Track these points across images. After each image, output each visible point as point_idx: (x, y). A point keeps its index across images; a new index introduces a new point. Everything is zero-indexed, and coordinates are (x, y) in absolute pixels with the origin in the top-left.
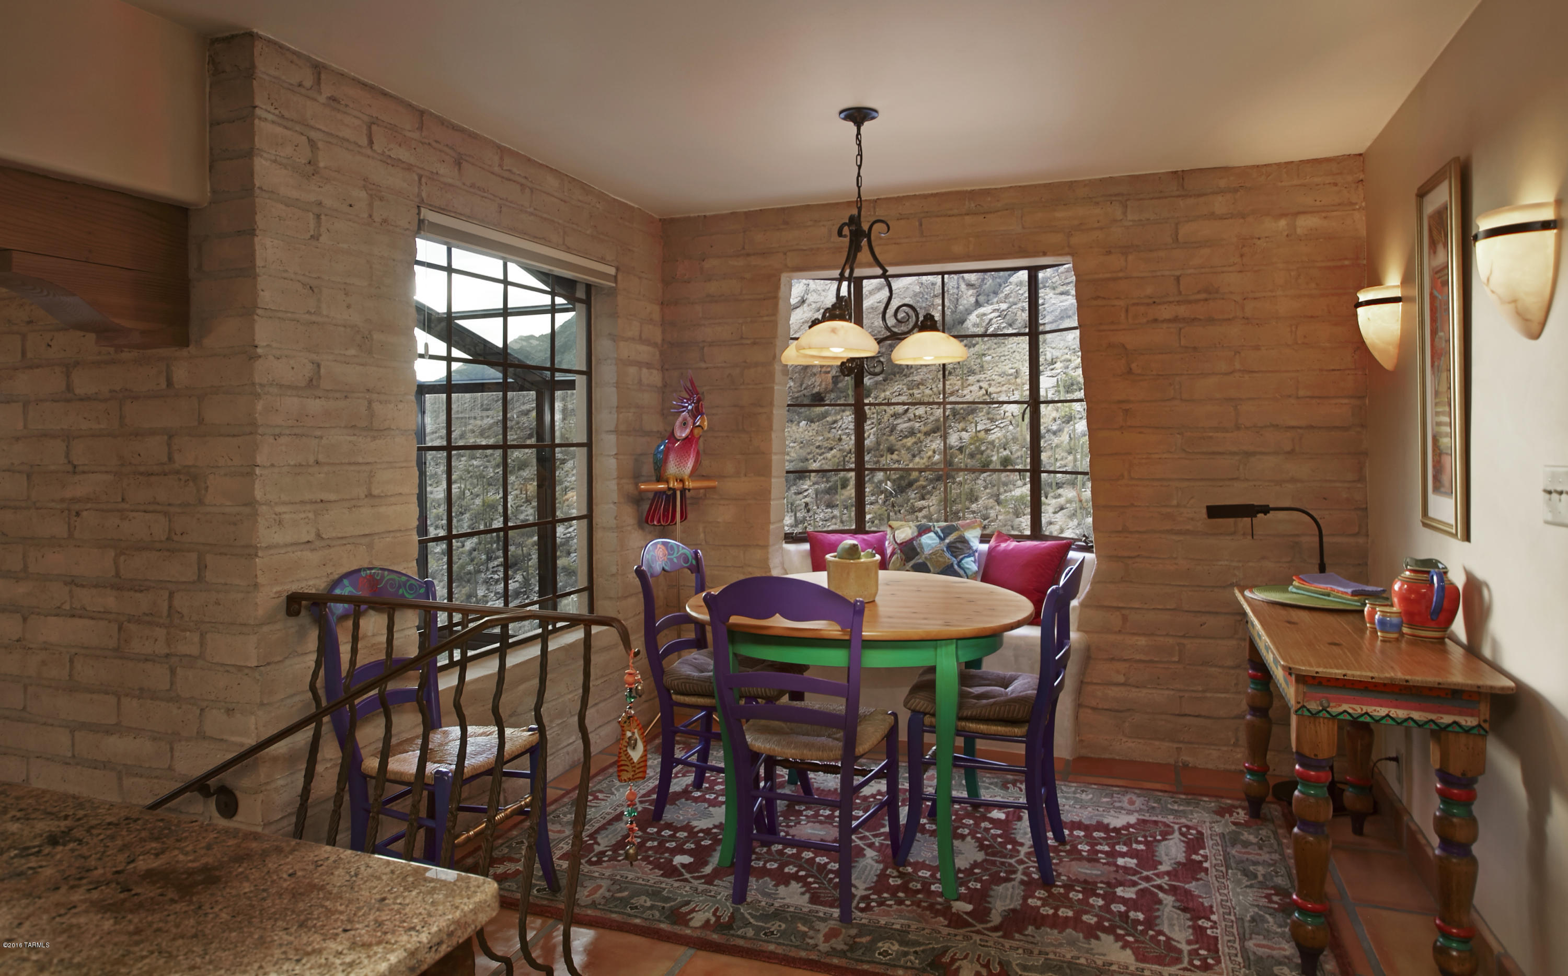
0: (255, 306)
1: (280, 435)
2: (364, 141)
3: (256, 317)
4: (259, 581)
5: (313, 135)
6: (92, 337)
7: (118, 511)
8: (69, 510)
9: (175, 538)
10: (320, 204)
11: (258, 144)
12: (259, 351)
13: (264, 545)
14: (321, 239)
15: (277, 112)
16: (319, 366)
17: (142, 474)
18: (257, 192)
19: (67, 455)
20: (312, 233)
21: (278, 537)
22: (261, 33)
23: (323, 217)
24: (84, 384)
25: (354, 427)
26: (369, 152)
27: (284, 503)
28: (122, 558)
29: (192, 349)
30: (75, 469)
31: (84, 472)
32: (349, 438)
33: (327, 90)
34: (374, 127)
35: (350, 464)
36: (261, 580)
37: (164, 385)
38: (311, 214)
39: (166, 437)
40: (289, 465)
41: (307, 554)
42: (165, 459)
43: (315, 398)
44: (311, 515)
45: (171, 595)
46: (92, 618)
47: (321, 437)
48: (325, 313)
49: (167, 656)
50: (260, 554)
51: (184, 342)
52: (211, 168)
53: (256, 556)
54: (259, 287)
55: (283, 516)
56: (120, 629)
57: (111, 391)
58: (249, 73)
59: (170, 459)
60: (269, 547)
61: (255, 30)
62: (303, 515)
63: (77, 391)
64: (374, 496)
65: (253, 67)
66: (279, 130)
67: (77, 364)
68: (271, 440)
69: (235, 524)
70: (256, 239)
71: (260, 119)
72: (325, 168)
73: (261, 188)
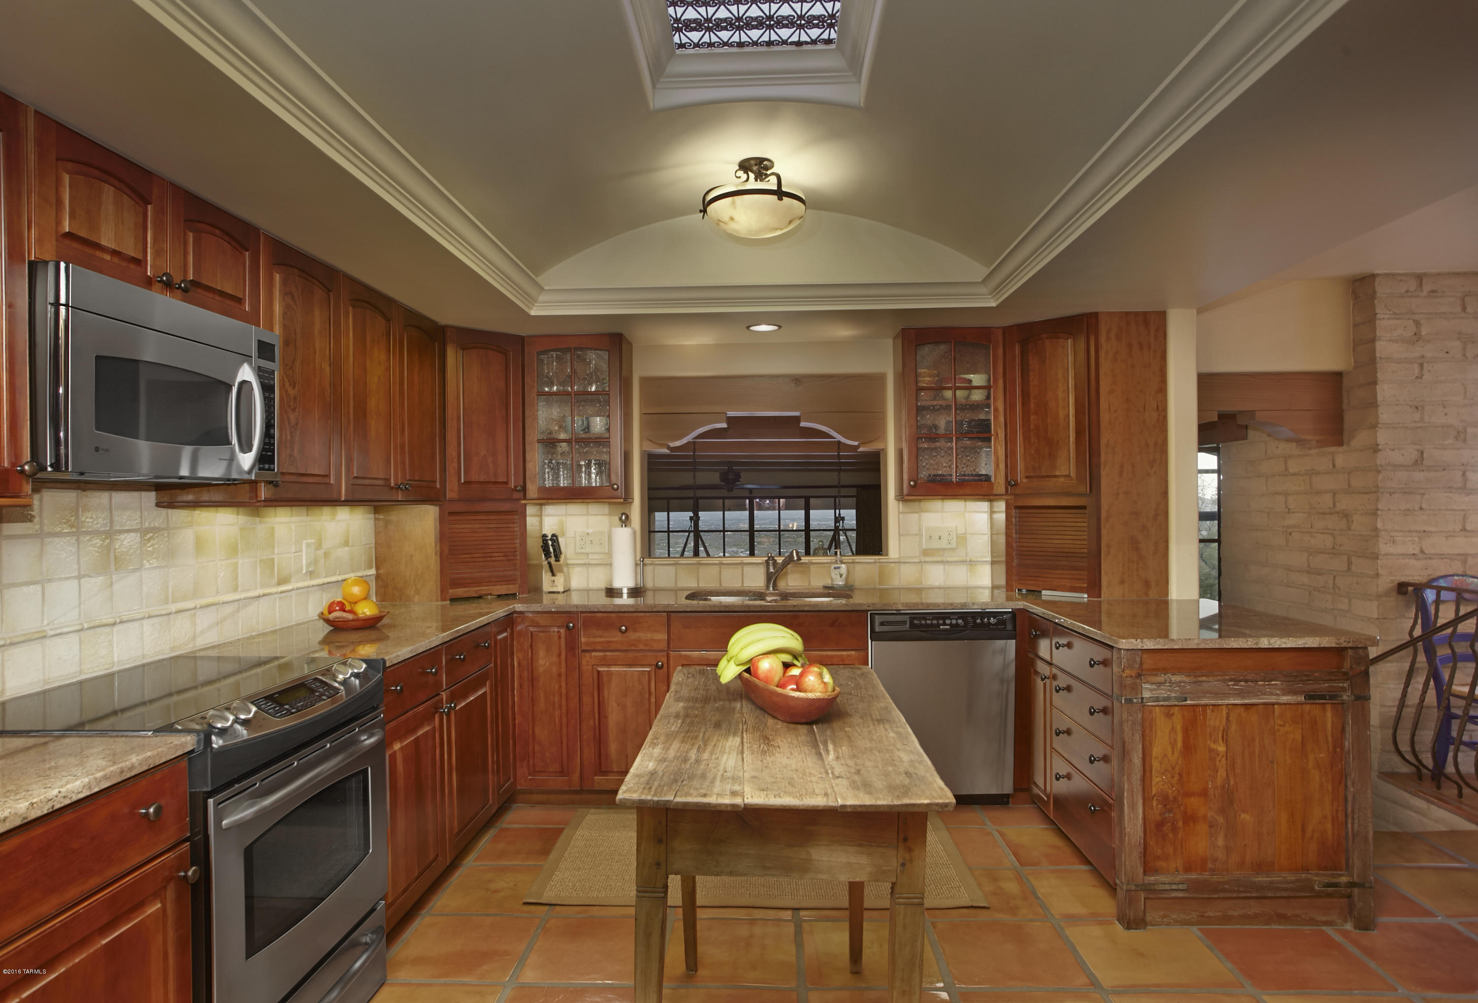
0: (1378, 423)
1: (1394, 493)
2: (1459, 309)
3: (1377, 429)
4: (1379, 572)
5: (1417, 317)
6: (1294, 445)
7: (1309, 532)
8: (1286, 531)
9: (1337, 548)
10: (1423, 357)
11: (1378, 333)
12: (1380, 447)
13: (1382, 553)
14: (1423, 378)
15: (1391, 312)
16: (1422, 453)
17: (1320, 513)
18: (1378, 360)
19: (1286, 502)
20: (1417, 375)
21: (1391, 549)
22: (1379, 272)
23: (1425, 365)
24: (1293, 466)
25: (1450, 487)
26: (1463, 315)
27: (1397, 531)
28: (1311, 557)
29: (1344, 447)
30: (1289, 511)
31: (1293, 512)
32: (1446, 494)
33: (1427, 288)
34: (1467, 299)
35: (1446, 510)
36: (1380, 571)
37: (1331, 466)
38: (1416, 365)
39: (1332, 494)
40: (1400, 510)
41: (1413, 562)
42: (1331, 505)
43: (1420, 471)
44: (1416, 539)
45: (1334, 577)
46: (1297, 588)
47: (1424, 494)
48: (1427, 420)
49: (1332, 609)
50: (1380, 557)
51: (1340, 443)
52: (1354, 349)
53: (1378, 558)
54: (1379, 413)
55: (1396, 538)
56: (1310, 593)
57: (1306, 470)
58: (1373, 296)
59: (1334, 505)
60: (1386, 555)
61: (1376, 272)
62: (1410, 539)
63: (1290, 471)
64: (1468, 531)
65: (1375, 292)
66: (1393, 322)
67: (1290, 456)
68: (1388, 495)
69: (1366, 541)
70: (1378, 387)
71: (1380, 319)
72: (1426, 334)
73: (1381, 358)
